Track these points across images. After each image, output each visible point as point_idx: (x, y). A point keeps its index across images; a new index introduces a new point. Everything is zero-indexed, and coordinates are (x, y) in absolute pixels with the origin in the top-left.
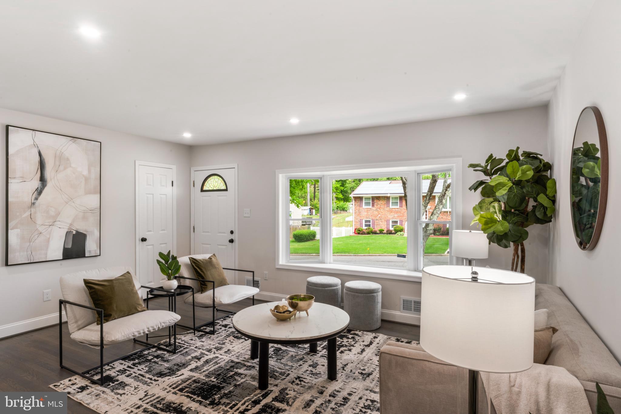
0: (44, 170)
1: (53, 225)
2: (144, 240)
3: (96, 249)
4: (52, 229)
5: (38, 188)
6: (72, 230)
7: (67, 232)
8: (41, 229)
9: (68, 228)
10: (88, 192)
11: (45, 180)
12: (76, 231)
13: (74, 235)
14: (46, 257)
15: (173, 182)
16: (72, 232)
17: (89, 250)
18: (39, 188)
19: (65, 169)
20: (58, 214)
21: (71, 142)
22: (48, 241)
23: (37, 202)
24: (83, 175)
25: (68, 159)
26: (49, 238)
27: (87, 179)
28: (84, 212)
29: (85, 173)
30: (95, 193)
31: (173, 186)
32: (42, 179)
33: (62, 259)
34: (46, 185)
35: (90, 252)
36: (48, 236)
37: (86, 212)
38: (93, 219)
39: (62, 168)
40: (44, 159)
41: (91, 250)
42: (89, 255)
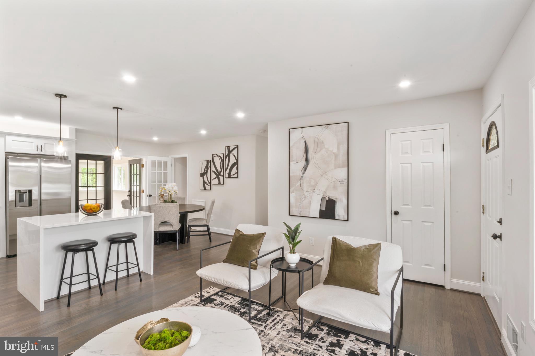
0: (308, 154)
1: (313, 192)
2: (396, 213)
3: (344, 214)
4: (312, 195)
5: (304, 166)
6: (325, 197)
7: (322, 198)
8: (306, 194)
9: (323, 195)
10: (337, 167)
11: (309, 160)
12: (328, 197)
13: (327, 200)
14: (309, 214)
15: (444, 145)
16: (326, 198)
17: (339, 214)
18: (305, 166)
19: (321, 150)
20: (316, 184)
21: (325, 129)
22: (310, 203)
23: (304, 176)
24: (334, 153)
25: (323, 142)
26: (311, 201)
27: (336, 156)
28: (333, 182)
29: (335, 151)
30: (343, 167)
31: (444, 150)
32: (307, 160)
33: (319, 217)
34: (309, 164)
35: (339, 216)
36: (310, 200)
37: (336, 183)
38: (342, 188)
39: (318, 150)
40: (308, 146)
41: (340, 214)
42: (339, 218)
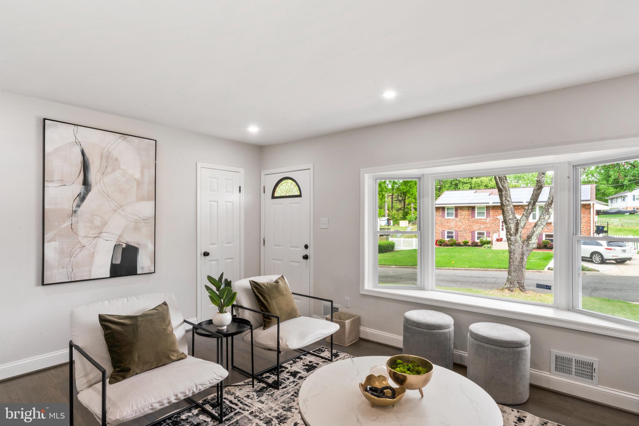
0: (88, 173)
1: (98, 237)
2: (206, 254)
3: (149, 264)
4: (96, 243)
5: (80, 193)
6: (121, 243)
7: (115, 245)
8: (84, 241)
9: (116, 240)
10: (140, 199)
11: (89, 184)
12: (126, 244)
13: (123, 248)
14: (90, 274)
15: (240, 187)
16: (122, 245)
17: (142, 266)
18: (82, 194)
19: (113, 170)
20: (105, 224)
21: (120, 140)
22: (92, 255)
23: (80, 210)
24: (135, 179)
25: (116, 159)
26: (94, 253)
27: (139, 184)
28: (135, 221)
29: (138, 176)
30: (149, 199)
31: (240, 192)
32: (86, 183)
33: (109, 276)
34: (90, 190)
35: (142, 268)
36: (93, 250)
37: (138, 221)
38: (147, 230)
39: (109, 170)
40: (88, 159)
41: (144, 266)
42: (142, 272)
